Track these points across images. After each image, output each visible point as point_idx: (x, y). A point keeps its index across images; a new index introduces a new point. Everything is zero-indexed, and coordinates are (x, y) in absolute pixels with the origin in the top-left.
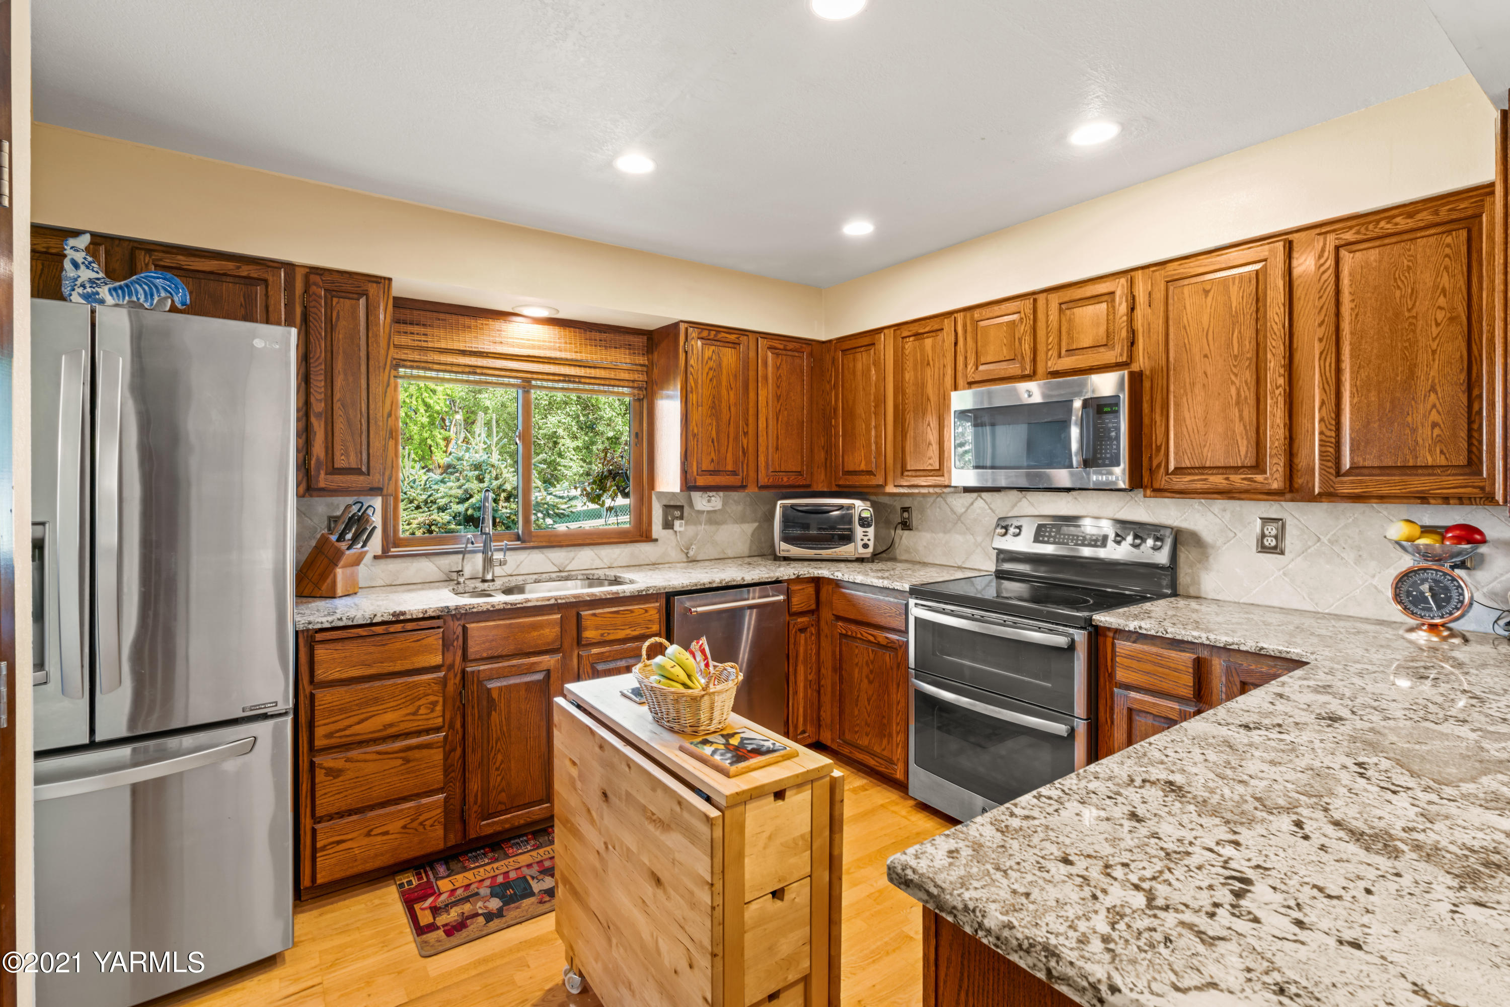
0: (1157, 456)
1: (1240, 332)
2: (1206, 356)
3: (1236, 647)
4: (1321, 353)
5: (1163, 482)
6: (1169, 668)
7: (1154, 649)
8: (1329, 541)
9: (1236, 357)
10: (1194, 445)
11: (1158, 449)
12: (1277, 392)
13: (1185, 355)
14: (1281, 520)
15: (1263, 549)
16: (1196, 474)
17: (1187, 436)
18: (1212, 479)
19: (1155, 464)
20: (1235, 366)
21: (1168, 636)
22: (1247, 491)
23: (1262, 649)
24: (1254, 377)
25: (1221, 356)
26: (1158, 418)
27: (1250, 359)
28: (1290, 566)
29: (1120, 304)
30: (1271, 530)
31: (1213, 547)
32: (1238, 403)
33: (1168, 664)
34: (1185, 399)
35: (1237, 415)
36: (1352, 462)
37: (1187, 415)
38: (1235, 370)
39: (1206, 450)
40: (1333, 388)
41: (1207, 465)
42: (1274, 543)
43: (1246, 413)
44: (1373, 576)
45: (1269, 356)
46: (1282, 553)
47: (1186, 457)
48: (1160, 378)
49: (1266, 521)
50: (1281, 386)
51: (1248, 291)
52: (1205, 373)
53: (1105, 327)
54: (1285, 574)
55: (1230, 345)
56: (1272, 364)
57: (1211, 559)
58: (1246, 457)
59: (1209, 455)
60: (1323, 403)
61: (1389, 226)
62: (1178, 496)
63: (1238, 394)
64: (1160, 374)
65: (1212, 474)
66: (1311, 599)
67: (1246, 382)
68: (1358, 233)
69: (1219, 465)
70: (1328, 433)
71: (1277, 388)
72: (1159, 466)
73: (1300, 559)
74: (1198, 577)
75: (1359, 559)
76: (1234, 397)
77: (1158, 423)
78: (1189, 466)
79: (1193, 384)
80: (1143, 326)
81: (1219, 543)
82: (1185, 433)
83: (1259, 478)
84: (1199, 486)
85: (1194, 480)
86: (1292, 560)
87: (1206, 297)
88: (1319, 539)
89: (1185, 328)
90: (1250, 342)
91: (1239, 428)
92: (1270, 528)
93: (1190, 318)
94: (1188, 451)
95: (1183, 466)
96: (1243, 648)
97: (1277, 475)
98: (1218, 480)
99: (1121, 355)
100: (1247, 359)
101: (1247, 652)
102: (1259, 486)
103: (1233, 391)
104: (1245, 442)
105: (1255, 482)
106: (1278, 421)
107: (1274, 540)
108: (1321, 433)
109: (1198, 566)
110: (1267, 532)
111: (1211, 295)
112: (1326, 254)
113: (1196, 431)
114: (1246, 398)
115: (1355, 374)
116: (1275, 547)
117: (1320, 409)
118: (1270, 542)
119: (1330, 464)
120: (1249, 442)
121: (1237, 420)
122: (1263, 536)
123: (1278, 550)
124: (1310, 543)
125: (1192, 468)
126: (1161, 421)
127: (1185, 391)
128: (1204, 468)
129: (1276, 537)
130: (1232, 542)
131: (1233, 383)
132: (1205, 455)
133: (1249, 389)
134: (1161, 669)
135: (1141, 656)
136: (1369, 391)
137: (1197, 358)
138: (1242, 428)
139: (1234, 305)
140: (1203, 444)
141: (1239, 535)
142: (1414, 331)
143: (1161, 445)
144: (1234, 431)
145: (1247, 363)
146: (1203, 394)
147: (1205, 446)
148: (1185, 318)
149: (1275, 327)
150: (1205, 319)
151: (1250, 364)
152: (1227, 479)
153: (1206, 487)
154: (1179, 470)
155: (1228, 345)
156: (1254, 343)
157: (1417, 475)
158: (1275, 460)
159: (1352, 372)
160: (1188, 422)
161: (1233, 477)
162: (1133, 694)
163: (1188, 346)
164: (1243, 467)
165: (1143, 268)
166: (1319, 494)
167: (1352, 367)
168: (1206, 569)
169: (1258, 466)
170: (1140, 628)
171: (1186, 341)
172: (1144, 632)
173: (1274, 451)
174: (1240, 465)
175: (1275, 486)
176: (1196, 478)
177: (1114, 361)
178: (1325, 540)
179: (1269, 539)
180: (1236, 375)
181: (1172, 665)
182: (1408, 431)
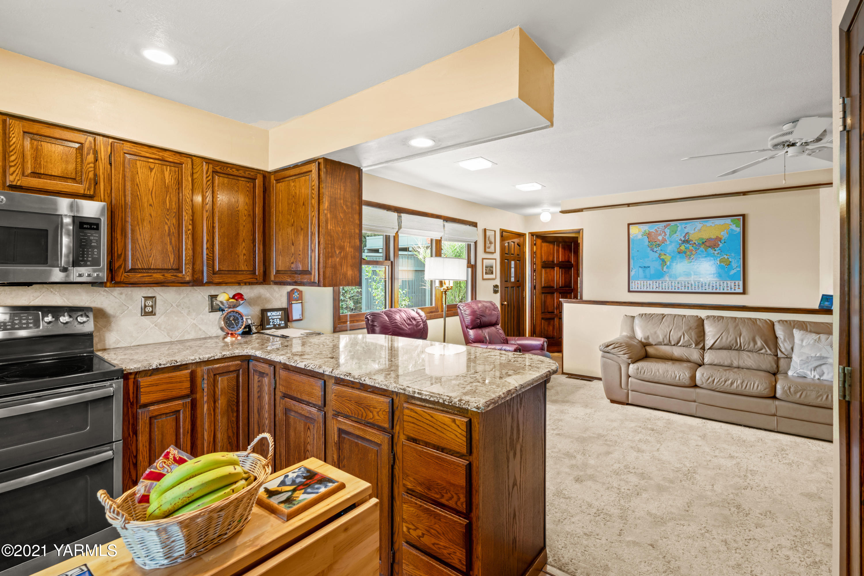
0: (118, 261)
1: (170, 197)
2: (151, 205)
3: (213, 358)
4: (207, 218)
5: (123, 278)
6: (177, 382)
7: (167, 375)
8: (177, 306)
9: (168, 210)
10: (144, 255)
11: (119, 256)
12: (189, 232)
13: (137, 202)
14: (154, 297)
15: (145, 313)
16: (144, 273)
17: (139, 250)
18: (155, 275)
19: (117, 265)
20: (168, 215)
21: (178, 364)
22: (173, 282)
23: (224, 355)
24: (178, 223)
25: (160, 207)
26: (119, 237)
27: (176, 213)
28: (158, 321)
29: (88, 154)
30: (149, 303)
31: (114, 317)
32: (169, 235)
33: (176, 380)
34: (137, 228)
35: (169, 241)
36: (219, 268)
37: (139, 238)
38: (167, 217)
39: (151, 259)
40: (212, 234)
41: (152, 267)
42: (151, 310)
43: (173, 241)
44: (194, 320)
45: (184, 213)
46: (155, 315)
47: (138, 262)
48: (120, 212)
49: (147, 298)
50: (190, 229)
51: (175, 177)
52: (150, 215)
53: (74, 165)
54: (156, 325)
55: (164, 203)
56: (186, 218)
57: (113, 324)
58: (173, 264)
59: (153, 262)
60: (208, 241)
61: (230, 171)
62: (130, 286)
63: (169, 230)
64: (120, 209)
65: (154, 273)
66: (169, 336)
67: (173, 224)
68: (220, 169)
69: (158, 267)
70: (210, 255)
71: (189, 230)
72: (120, 267)
73: (163, 316)
74: (104, 336)
75: (189, 313)
76: (167, 232)
77: (119, 240)
78: (140, 267)
79: (143, 220)
80: (103, 174)
81: (117, 314)
82: (138, 248)
83: (180, 275)
84: (147, 279)
85: (144, 276)
86: (159, 318)
87: (151, 171)
88: (172, 306)
89: (137, 185)
90: (175, 204)
91: (170, 248)
92: (148, 302)
93: (141, 180)
94: (140, 259)
95: (137, 267)
96: (216, 358)
97: (188, 274)
98: (158, 276)
99: (89, 189)
100: (174, 212)
101: (218, 359)
102: (180, 279)
103: (167, 228)
104: (173, 256)
105: (178, 277)
106: (189, 247)
107: (151, 309)
108: (207, 254)
109: (104, 329)
110: (147, 304)
111: (154, 171)
112: (209, 173)
113: (145, 247)
114: (173, 233)
115: (220, 229)
116: (152, 312)
117: (207, 243)
118: (149, 309)
119: (210, 269)
120: (175, 256)
121: (169, 244)
122: (145, 306)
123: (152, 313)
124: (168, 308)
125: (142, 269)
126: (122, 239)
127: (138, 222)
128: (150, 269)
129: (152, 306)
130: (126, 312)
131: (166, 223)
132: (150, 262)
133: (175, 228)
134: (171, 385)
135: (158, 382)
136: (224, 238)
137: (146, 205)
138: (171, 248)
139: (167, 182)
140: (149, 255)
141: (130, 307)
142: (238, 216)
143: (121, 254)
144: (167, 250)
145: (174, 214)
146: (149, 226)
147: (150, 257)
148: (138, 179)
149: (187, 199)
150: (151, 184)
151: (175, 215)
152: (163, 275)
153: (151, 280)
154: (133, 270)
155: (164, 202)
156: (177, 205)
157: (238, 274)
158: (188, 266)
159: (218, 229)
160: (140, 242)
161: (166, 275)
162: (152, 408)
163: (139, 197)
164: (172, 269)
165: (104, 136)
166: (206, 283)
167: (218, 226)
168: (109, 331)
169: (179, 270)
170: (160, 365)
171: (138, 193)
172: (163, 366)
173: (187, 262)
174: (170, 268)
175: (188, 279)
176: (145, 275)
177: (82, 192)
178: (174, 305)
179: (148, 308)
180: (168, 220)
181: (178, 380)
182: (237, 256)
